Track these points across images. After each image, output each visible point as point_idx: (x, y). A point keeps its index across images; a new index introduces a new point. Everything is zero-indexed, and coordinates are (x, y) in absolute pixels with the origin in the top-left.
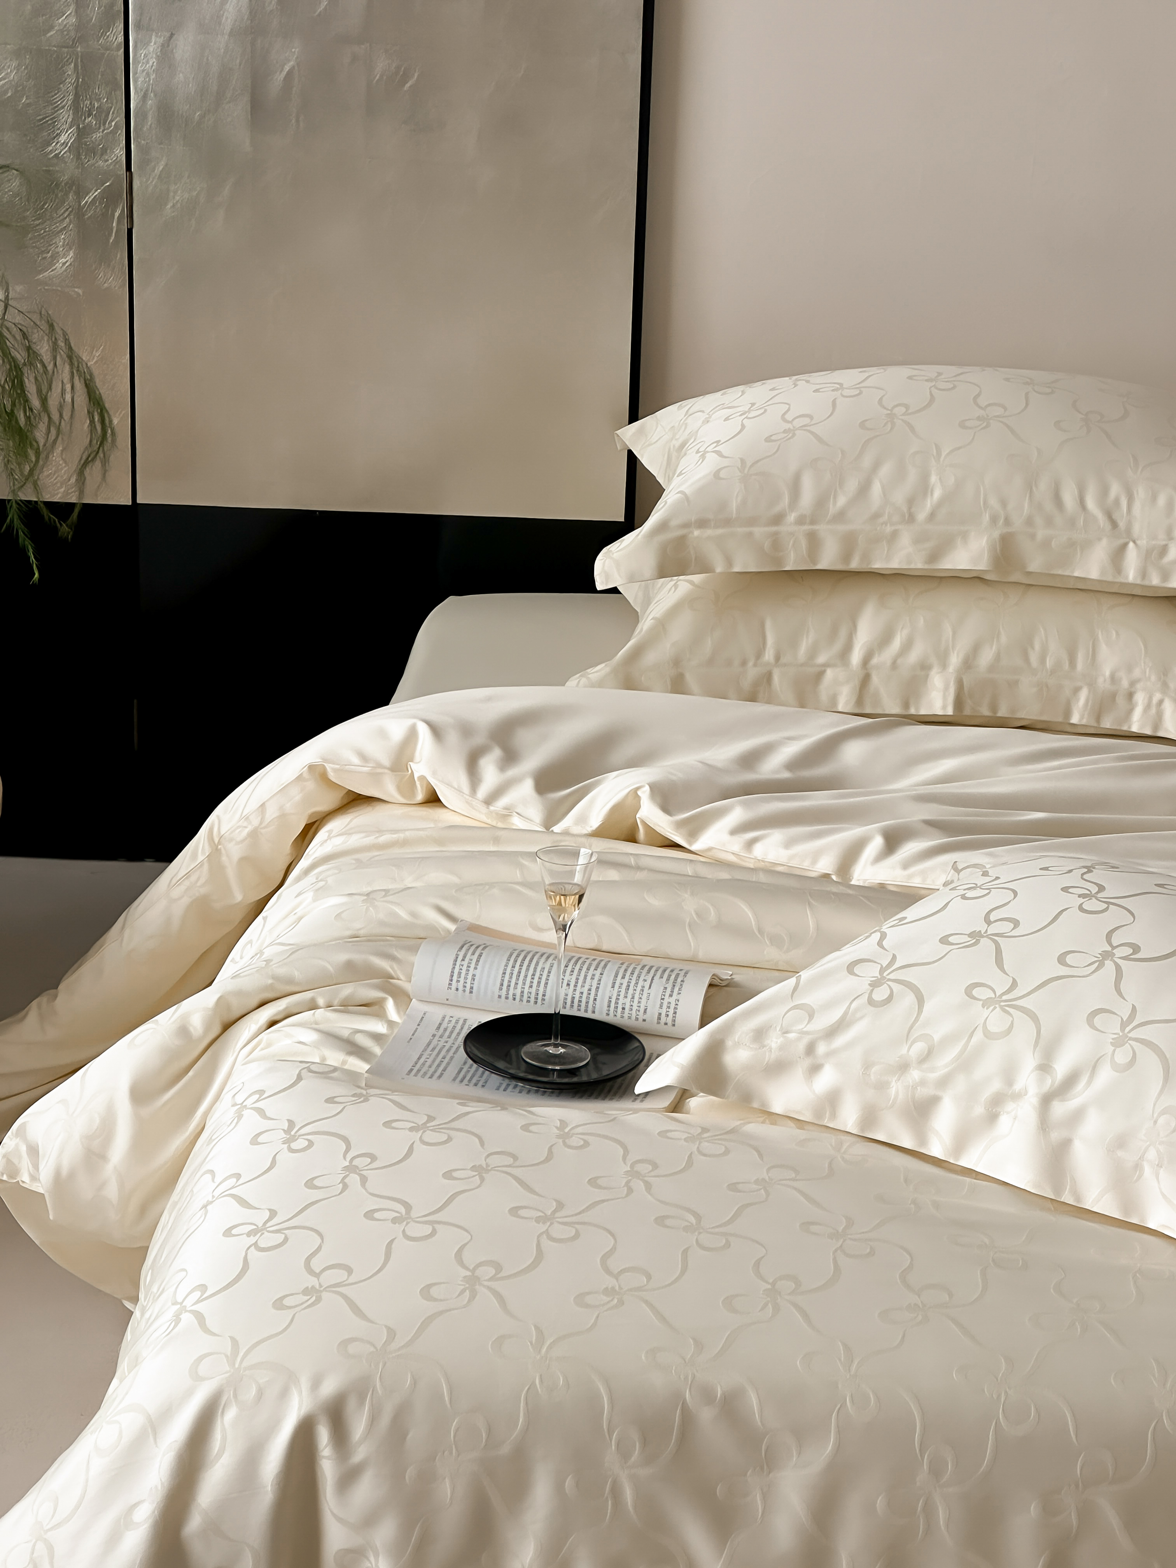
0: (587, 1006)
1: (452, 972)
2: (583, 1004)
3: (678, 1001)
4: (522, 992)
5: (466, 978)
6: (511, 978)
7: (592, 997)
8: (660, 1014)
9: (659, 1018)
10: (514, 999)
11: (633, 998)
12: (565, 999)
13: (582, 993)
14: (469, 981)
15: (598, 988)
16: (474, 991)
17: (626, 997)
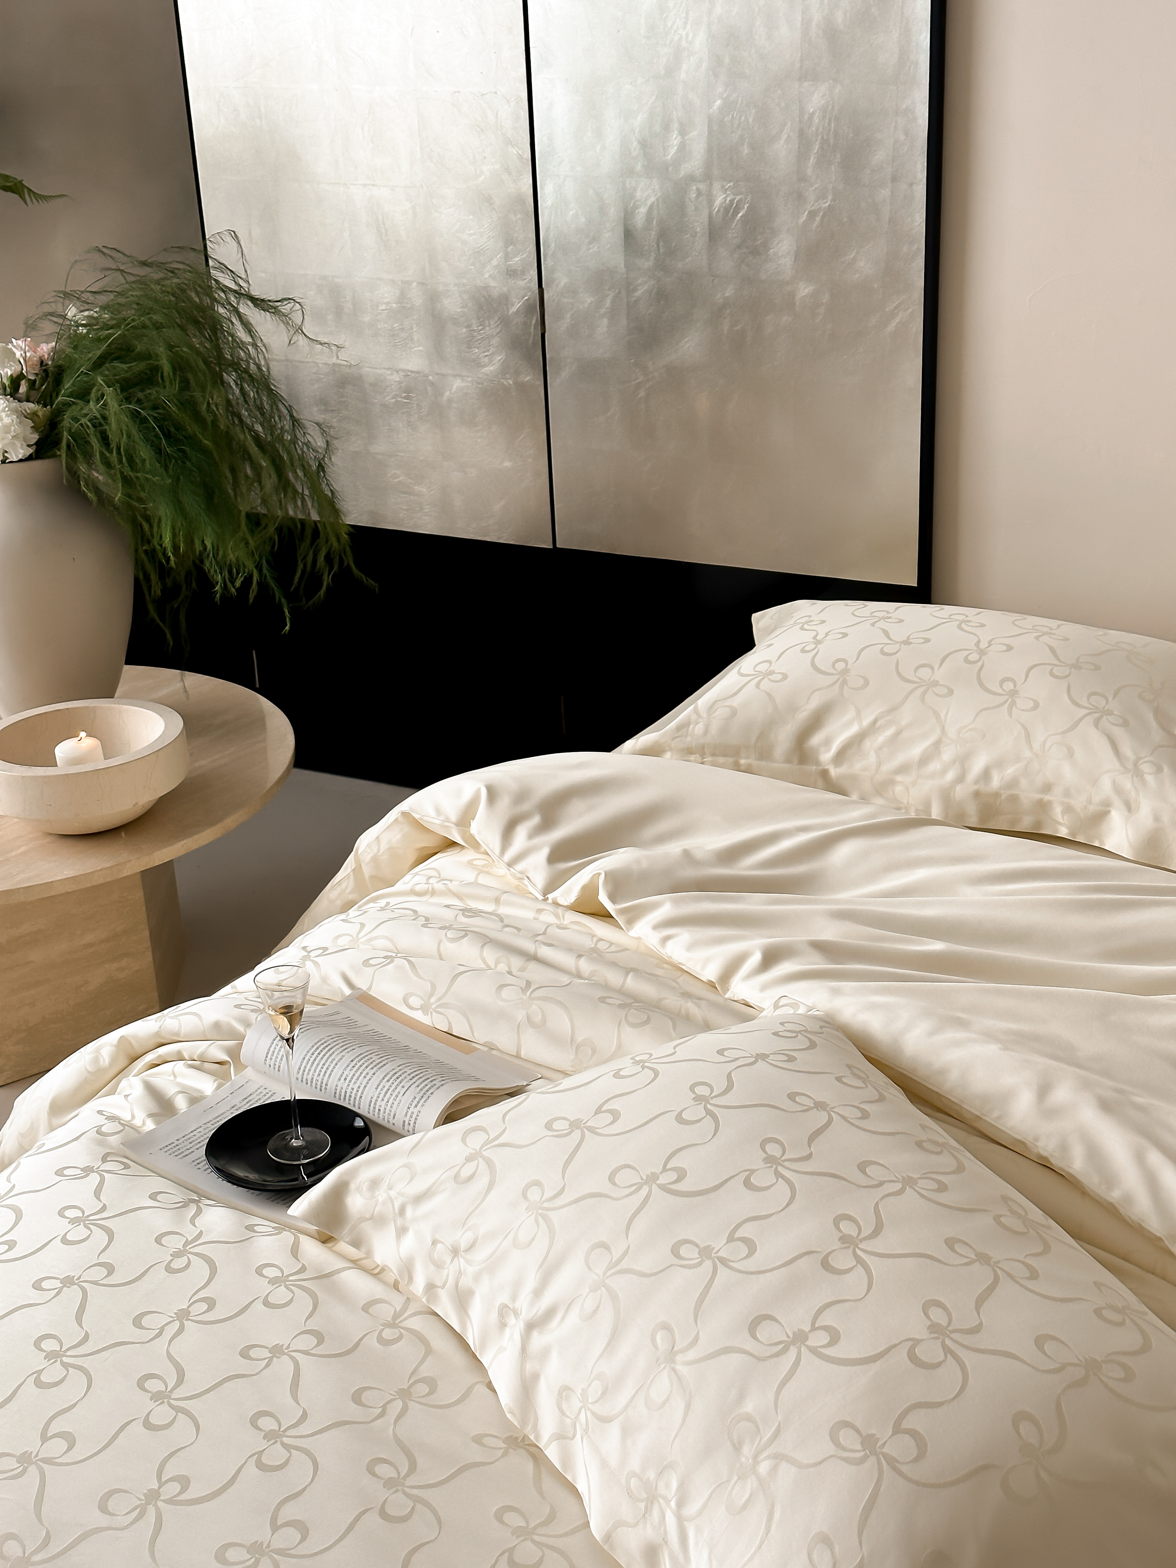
0: (355, 1102)
1: (269, 1050)
2: (352, 1099)
3: (420, 1112)
4: (312, 1079)
5: (277, 1057)
6: (307, 1064)
7: (359, 1094)
8: (404, 1122)
9: (404, 1125)
10: (307, 1084)
11: (388, 1102)
12: (341, 1092)
13: (353, 1089)
14: (278, 1060)
15: (365, 1087)
16: (281, 1069)
17: (383, 1100)
